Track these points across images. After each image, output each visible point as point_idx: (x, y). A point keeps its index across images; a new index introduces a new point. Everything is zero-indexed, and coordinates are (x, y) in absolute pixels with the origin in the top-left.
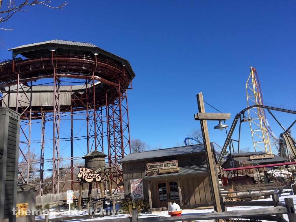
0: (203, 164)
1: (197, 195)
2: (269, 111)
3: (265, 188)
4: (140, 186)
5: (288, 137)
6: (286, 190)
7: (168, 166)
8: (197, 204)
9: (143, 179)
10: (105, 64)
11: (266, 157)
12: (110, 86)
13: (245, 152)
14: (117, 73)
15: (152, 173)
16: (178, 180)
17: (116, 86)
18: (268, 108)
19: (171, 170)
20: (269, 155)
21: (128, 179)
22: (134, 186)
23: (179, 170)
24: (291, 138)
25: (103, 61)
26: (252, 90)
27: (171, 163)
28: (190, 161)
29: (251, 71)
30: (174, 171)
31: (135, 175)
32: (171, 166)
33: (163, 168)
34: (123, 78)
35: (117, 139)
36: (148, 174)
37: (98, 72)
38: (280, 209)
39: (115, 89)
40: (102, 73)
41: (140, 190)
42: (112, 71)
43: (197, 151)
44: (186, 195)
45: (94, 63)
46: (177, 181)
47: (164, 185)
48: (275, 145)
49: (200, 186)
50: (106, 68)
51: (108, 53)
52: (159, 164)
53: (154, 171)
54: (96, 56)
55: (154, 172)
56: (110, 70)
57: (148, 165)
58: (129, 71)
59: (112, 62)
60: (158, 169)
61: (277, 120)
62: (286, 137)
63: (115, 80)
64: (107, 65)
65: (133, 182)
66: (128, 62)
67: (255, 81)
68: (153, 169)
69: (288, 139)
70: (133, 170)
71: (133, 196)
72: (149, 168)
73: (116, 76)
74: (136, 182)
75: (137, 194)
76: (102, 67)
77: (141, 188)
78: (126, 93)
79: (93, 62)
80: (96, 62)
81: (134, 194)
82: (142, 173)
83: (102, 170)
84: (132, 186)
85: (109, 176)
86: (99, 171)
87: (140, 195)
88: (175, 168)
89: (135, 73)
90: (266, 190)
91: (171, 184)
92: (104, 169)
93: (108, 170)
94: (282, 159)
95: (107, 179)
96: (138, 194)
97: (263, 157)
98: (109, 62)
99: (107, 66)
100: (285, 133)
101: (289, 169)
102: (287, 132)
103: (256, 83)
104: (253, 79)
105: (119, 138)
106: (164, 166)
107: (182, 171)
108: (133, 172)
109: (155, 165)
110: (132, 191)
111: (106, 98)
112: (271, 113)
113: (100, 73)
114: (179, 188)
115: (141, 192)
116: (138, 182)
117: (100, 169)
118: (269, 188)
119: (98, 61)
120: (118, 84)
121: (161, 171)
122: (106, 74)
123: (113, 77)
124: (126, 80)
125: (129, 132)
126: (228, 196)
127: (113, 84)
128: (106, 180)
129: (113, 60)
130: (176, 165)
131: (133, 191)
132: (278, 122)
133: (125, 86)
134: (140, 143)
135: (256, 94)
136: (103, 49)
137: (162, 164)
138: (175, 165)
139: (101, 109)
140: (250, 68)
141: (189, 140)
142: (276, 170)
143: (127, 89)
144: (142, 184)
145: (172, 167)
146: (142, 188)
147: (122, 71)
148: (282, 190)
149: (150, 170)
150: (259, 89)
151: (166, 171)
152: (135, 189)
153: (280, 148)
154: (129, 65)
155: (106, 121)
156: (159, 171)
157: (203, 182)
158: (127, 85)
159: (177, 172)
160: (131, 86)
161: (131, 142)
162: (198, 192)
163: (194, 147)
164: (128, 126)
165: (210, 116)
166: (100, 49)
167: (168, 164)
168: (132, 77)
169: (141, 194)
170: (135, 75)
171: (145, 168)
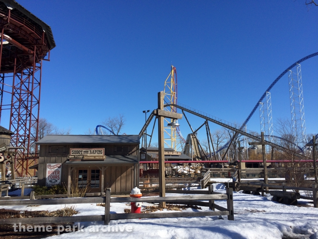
0: (129, 155)
1: (118, 184)
2: (183, 112)
3: (177, 181)
4: (58, 171)
5: (195, 138)
6: (195, 184)
7: (94, 154)
8: (116, 192)
9: (62, 164)
10: (21, 23)
11: (174, 154)
12: (21, 50)
13: (153, 147)
14: (34, 38)
15: (75, 158)
16: (103, 168)
17: (29, 53)
18: (183, 109)
19: (97, 158)
20: (177, 153)
21: (44, 163)
22: (50, 171)
23: (105, 158)
24: (197, 140)
25: (17, 18)
26: (169, 88)
27: (97, 151)
28: (116, 151)
29: (172, 70)
30: (100, 158)
31: (53, 159)
32: (97, 153)
33: (89, 155)
34: (40, 45)
35: (21, 116)
36: (70, 159)
37: (9, 30)
38: (223, 196)
39: (28, 56)
40: (13, 33)
41: (58, 175)
42: (27, 33)
43: (124, 141)
44: (107, 184)
45: (5, 19)
46: (101, 168)
47: (86, 171)
48: (180, 143)
49: (122, 175)
50: (20, 28)
51: (27, 11)
52: (85, 150)
53: (78, 156)
54: (10, 11)
55: (78, 158)
56: (26, 32)
57: (72, 150)
58: (49, 40)
59: (30, 24)
60: (83, 155)
61: (188, 122)
62: (193, 138)
63: (30, 46)
64: (22, 24)
65: (50, 166)
66: (50, 29)
67: (174, 80)
68: (77, 154)
69: (194, 140)
70: (52, 154)
71: (48, 181)
72: (72, 153)
73: (33, 42)
74: (54, 166)
75: (53, 179)
76: (15, 25)
77: (58, 173)
78: (41, 64)
79: (4, 17)
80: (9, 17)
81: (50, 179)
82: (62, 158)
83: (6, 150)
84: (48, 170)
85: (13, 157)
86: (2, 150)
87: (56, 181)
88: (101, 156)
89: (56, 44)
90: (177, 183)
91: (93, 171)
92: (9, 149)
93: (14, 150)
94: (185, 157)
95: (11, 161)
96: (55, 179)
97: (171, 153)
98: (25, 22)
99: (23, 26)
100: (192, 134)
101: (191, 166)
102: (194, 133)
103: (174, 82)
104: (172, 78)
105: (24, 115)
106: (89, 152)
107: (108, 160)
108: (51, 156)
109: (79, 151)
110: (47, 175)
111: (15, 64)
112: (184, 114)
113: (12, 32)
114: (103, 176)
115: (59, 178)
116: (56, 166)
117: (4, 148)
118: (180, 181)
119: (11, 17)
120: (34, 51)
121: (85, 158)
122: (19, 36)
123: (28, 42)
124: (43, 49)
125: (39, 109)
126: (144, 186)
127: (27, 49)
128: (9, 161)
129: (30, 20)
130: (103, 153)
131: (49, 176)
132: (189, 123)
133: (40, 56)
134: (46, 124)
135: (172, 93)
136: (21, 5)
137: (88, 150)
138: (101, 153)
139: (4, 76)
140: (172, 67)
141: (101, 128)
142: (181, 166)
143: (43, 59)
144: (60, 170)
145: (99, 154)
146: (60, 173)
147: (41, 37)
148: (191, 184)
149: (74, 156)
150: (176, 89)
151: (91, 157)
152: (51, 174)
153: (186, 147)
154: (51, 32)
155: (12, 92)
156: (83, 157)
157: (126, 172)
158: (43, 55)
159: (103, 160)
160: (49, 57)
161: (39, 120)
162: (120, 181)
163: (121, 137)
164: (38, 103)
165: (167, 114)
166: (17, 3)
167: (94, 151)
168: (52, 47)
169: (58, 179)
170: (55, 46)
171: (68, 153)
